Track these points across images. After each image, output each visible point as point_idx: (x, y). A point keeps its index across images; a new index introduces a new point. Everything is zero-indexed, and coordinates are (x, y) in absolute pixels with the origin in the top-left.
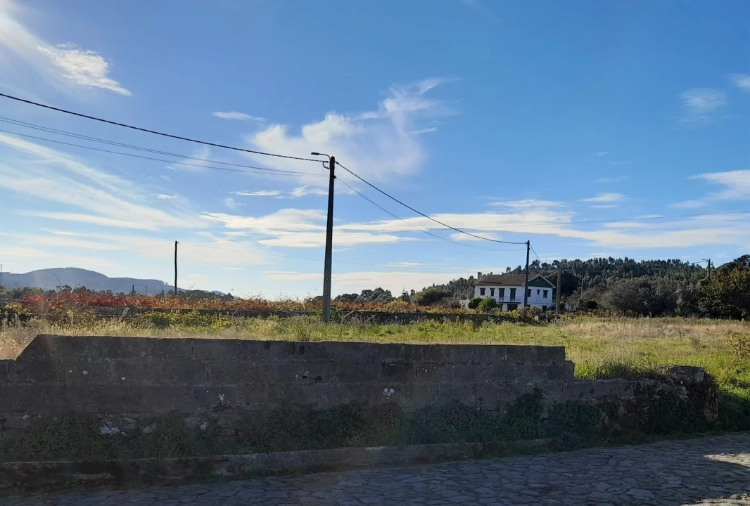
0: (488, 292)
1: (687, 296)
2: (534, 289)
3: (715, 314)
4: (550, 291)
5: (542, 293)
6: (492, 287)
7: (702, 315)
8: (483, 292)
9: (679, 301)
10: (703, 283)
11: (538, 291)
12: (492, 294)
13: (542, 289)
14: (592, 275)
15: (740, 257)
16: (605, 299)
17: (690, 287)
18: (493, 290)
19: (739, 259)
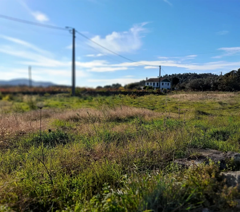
0: (149, 84)
1: (215, 84)
2: (164, 83)
3: (224, 90)
4: (170, 83)
5: (167, 84)
6: (151, 82)
7: (219, 90)
8: (148, 84)
9: (212, 86)
10: (220, 80)
11: (166, 83)
12: (151, 85)
13: (167, 83)
14: (184, 78)
15: (231, 71)
16: (187, 86)
17: (215, 81)
18: (151, 83)
19: (231, 72)
